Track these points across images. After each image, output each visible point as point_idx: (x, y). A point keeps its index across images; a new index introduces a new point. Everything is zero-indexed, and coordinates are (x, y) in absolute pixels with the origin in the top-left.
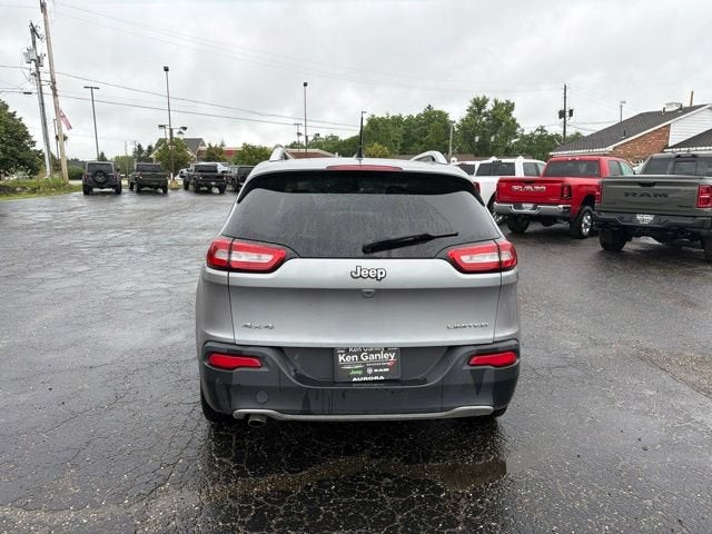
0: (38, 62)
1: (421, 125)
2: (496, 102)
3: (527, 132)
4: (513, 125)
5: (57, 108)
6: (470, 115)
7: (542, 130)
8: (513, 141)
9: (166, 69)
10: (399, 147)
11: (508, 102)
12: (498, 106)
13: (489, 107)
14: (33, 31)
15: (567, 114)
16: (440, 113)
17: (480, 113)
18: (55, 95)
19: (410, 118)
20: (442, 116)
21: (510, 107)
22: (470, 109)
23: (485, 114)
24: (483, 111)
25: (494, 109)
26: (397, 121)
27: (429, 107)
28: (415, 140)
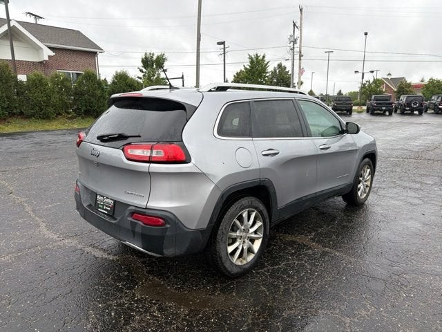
0: (294, 42)
5: (300, 67)
9: (366, 34)
14: (294, 25)
18: (300, 59)
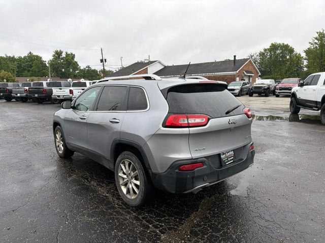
1: (27, 62)
2: (67, 53)
3: (82, 68)
4: (76, 64)
6: (54, 58)
7: (89, 67)
8: (77, 72)
10: (16, 73)
11: (72, 54)
12: (67, 55)
13: (64, 55)
15: (104, 61)
16: (37, 56)
17: (59, 58)
19: (20, 58)
20: (38, 58)
21: (73, 56)
22: (54, 56)
23: (62, 59)
24: (61, 57)
25: (66, 56)
26: (12, 59)
27: (30, 53)
28: (25, 70)
